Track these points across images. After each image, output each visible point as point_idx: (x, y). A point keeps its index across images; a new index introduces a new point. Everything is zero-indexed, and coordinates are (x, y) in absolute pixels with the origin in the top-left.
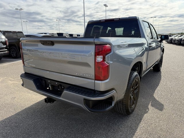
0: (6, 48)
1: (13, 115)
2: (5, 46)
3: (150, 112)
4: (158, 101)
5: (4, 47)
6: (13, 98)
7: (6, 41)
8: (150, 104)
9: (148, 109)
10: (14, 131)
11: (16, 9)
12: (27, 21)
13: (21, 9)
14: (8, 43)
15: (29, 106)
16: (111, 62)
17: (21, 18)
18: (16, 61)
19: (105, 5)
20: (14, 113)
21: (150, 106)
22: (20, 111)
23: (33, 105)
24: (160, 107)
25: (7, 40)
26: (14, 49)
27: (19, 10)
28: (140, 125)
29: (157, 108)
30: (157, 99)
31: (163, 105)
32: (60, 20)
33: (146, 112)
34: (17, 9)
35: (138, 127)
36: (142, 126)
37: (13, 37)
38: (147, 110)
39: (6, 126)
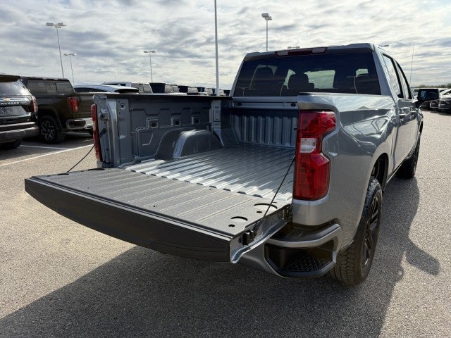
0: (32, 119)
1: (71, 282)
2: (30, 114)
3: (407, 276)
4: (422, 252)
5: (27, 117)
6: (63, 240)
7: (32, 101)
8: (404, 257)
9: (402, 270)
10: (80, 323)
11: (48, 24)
12: (73, 55)
13: (61, 25)
14: (35, 108)
15: (107, 260)
16: (334, 155)
17: (59, 47)
18: (55, 150)
19: (266, 16)
20: (75, 279)
21: (404, 264)
22: (87, 272)
23: (117, 258)
24: (429, 265)
25: (34, 98)
26: (50, 120)
27: (56, 26)
28: (390, 309)
29: (423, 268)
30: (420, 246)
31: (436, 261)
32: (154, 52)
33: (399, 279)
34: (52, 25)
35: (384, 315)
36: (395, 312)
37: (47, 92)
38: (400, 273)
39: (61, 311)
